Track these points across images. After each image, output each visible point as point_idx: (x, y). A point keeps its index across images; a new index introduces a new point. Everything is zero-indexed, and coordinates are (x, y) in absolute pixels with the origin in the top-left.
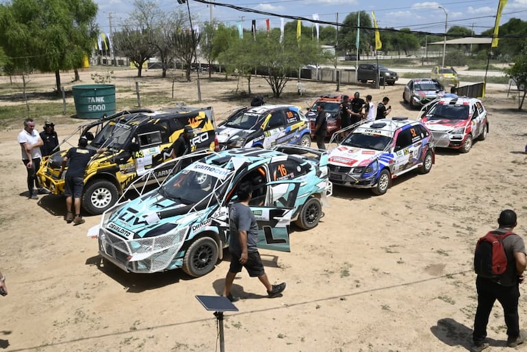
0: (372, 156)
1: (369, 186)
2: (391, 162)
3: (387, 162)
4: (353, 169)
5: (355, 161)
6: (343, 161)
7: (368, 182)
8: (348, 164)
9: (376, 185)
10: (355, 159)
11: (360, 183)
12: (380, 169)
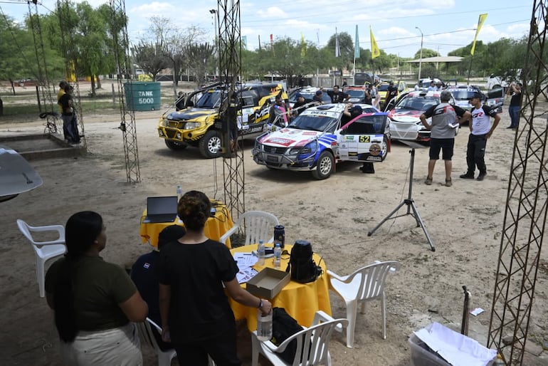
0: (311, 136)
1: (307, 169)
2: (334, 143)
3: (329, 143)
4: (289, 150)
5: (293, 142)
6: (280, 142)
7: (306, 165)
8: (284, 144)
9: (315, 168)
10: (293, 139)
11: (296, 165)
12: (319, 150)
